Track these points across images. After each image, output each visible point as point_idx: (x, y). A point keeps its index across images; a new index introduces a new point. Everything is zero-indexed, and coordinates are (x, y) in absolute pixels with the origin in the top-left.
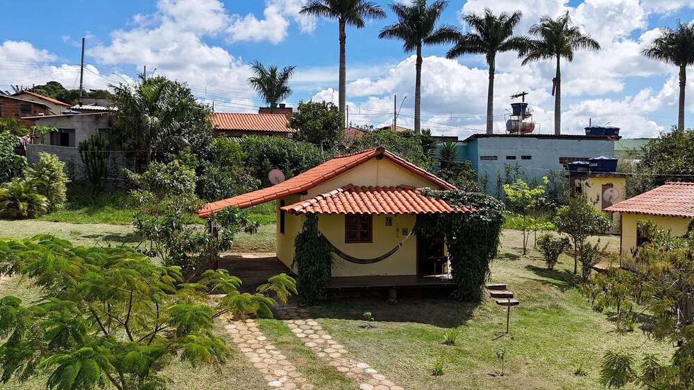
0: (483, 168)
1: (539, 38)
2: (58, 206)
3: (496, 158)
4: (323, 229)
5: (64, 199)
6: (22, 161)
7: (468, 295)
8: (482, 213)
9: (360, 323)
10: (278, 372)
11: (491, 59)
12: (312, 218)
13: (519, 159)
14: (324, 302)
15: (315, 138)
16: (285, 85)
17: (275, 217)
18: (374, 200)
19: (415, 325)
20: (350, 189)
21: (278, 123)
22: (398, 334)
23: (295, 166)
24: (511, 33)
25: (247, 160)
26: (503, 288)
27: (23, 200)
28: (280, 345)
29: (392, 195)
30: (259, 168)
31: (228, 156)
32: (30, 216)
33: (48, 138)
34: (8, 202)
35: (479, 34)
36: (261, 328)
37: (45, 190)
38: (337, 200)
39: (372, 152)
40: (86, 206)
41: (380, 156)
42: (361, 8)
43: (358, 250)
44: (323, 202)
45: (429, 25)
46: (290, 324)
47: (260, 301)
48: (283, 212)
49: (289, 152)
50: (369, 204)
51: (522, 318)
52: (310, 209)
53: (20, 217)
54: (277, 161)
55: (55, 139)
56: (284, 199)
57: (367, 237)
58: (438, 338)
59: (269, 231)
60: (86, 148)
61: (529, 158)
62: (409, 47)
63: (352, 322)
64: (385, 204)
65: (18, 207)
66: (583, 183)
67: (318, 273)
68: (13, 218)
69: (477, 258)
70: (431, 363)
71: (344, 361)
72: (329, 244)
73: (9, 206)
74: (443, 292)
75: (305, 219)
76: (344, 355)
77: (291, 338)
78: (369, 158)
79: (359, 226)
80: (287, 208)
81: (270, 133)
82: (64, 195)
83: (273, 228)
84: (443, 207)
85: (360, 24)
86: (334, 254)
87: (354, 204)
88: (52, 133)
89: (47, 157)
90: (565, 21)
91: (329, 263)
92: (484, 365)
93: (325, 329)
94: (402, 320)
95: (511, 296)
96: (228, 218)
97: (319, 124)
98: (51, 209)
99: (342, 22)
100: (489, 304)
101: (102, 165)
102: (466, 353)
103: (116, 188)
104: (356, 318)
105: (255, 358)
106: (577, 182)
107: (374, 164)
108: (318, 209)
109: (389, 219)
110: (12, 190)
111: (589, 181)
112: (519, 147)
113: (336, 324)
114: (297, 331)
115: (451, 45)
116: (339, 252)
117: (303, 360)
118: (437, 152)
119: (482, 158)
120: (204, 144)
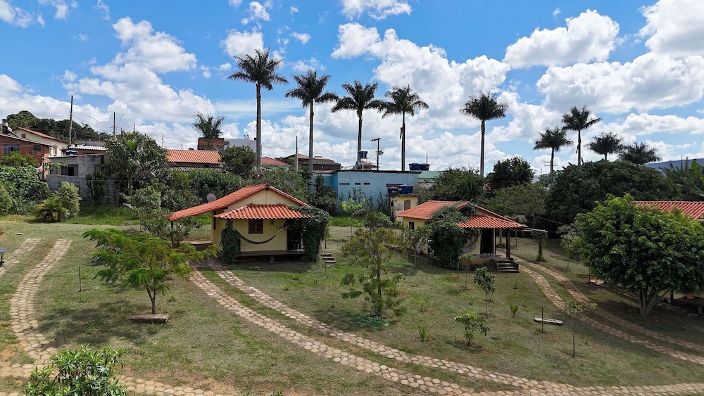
0: (341, 190)
1: (391, 100)
2: (74, 214)
3: (348, 184)
4: (236, 227)
5: (78, 210)
6: (45, 185)
7: (310, 258)
8: (317, 218)
9: (253, 272)
10: (212, 291)
11: (360, 114)
12: (230, 221)
13: (362, 184)
14: (236, 263)
15: (238, 170)
16: (218, 128)
17: (211, 220)
18: (263, 212)
19: (281, 273)
20: (251, 206)
21: (213, 157)
22: (272, 276)
23: (224, 189)
24: (373, 97)
25: (193, 185)
26: (330, 255)
27: (55, 211)
28: (212, 281)
29: (273, 209)
30: (201, 190)
31: (180, 182)
32: (59, 221)
33: (60, 171)
34: (45, 213)
35: (351, 97)
36: (203, 274)
37: (67, 205)
38: (243, 212)
39: (263, 186)
40: (91, 214)
41: (267, 189)
42: (271, 77)
43: (255, 237)
44: (236, 213)
45: (319, 91)
46: (218, 273)
47: (205, 254)
48: (215, 218)
49: (220, 180)
50: (260, 213)
51: (336, 269)
52: (229, 217)
53: (53, 221)
54: (212, 185)
55: (64, 171)
56: (216, 211)
57: (260, 231)
58: (291, 277)
59: (208, 228)
60: (91, 178)
61: (369, 184)
62: (305, 103)
63: (249, 272)
64: (268, 214)
65: (52, 216)
66: (394, 199)
67: (233, 248)
68: (49, 222)
69: (315, 241)
70: (283, 287)
71: (243, 287)
72: (239, 234)
73: (47, 214)
74: (297, 258)
75: (226, 222)
76: (243, 285)
77: (218, 278)
78: (261, 190)
79: (256, 226)
80: (217, 216)
81: (207, 165)
82: (78, 208)
83: (210, 227)
84: (298, 215)
85: (270, 87)
86: (242, 239)
87: (252, 214)
88: (62, 167)
89: (66, 184)
90: (408, 90)
91: (239, 244)
92: (309, 287)
93: (235, 274)
94: (275, 271)
95: (333, 259)
96: (187, 221)
97: (239, 161)
98: (71, 217)
99: (258, 87)
100: (321, 263)
101: (101, 189)
102: (302, 283)
103: (108, 203)
104: (252, 270)
105: (201, 286)
106: (391, 199)
107: (265, 192)
108: (233, 217)
109: (272, 221)
110: (47, 206)
111: (397, 198)
112: (362, 177)
113: (241, 273)
114: (221, 275)
115: (334, 104)
116: (244, 239)
117: (223, 286)
118: (313, 181)
119: (340, 184)
120: (165, 175)
